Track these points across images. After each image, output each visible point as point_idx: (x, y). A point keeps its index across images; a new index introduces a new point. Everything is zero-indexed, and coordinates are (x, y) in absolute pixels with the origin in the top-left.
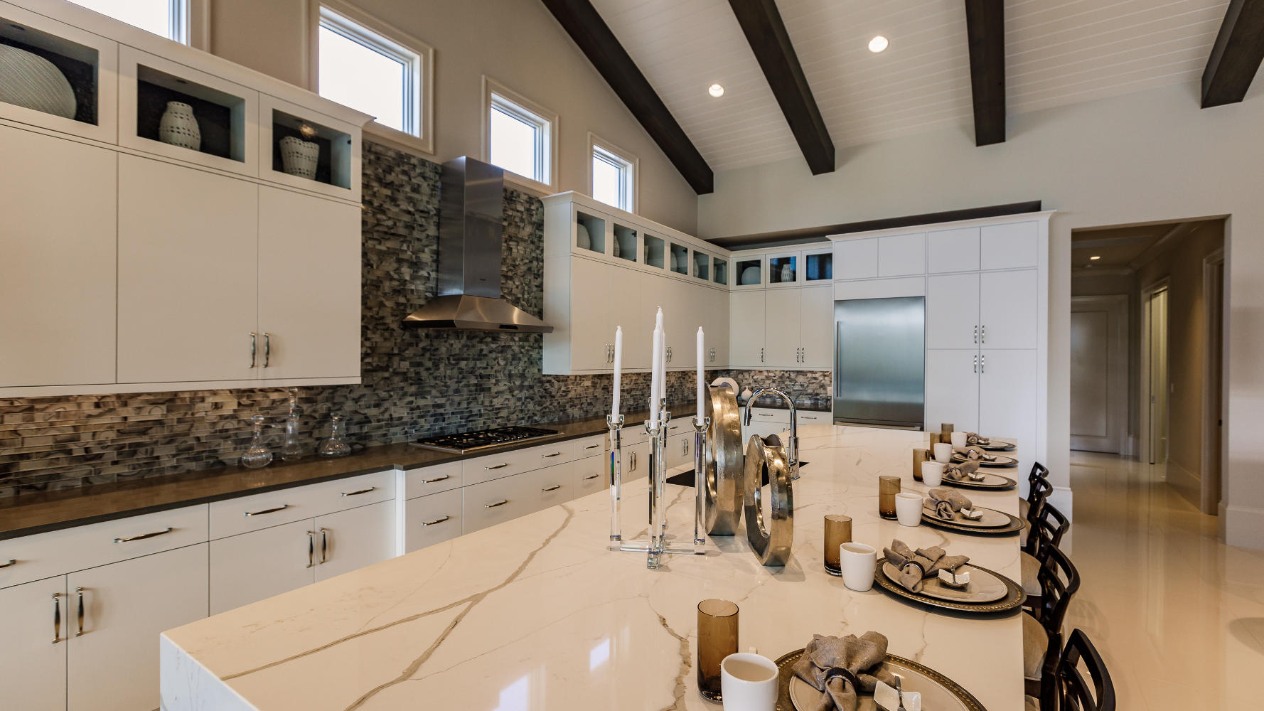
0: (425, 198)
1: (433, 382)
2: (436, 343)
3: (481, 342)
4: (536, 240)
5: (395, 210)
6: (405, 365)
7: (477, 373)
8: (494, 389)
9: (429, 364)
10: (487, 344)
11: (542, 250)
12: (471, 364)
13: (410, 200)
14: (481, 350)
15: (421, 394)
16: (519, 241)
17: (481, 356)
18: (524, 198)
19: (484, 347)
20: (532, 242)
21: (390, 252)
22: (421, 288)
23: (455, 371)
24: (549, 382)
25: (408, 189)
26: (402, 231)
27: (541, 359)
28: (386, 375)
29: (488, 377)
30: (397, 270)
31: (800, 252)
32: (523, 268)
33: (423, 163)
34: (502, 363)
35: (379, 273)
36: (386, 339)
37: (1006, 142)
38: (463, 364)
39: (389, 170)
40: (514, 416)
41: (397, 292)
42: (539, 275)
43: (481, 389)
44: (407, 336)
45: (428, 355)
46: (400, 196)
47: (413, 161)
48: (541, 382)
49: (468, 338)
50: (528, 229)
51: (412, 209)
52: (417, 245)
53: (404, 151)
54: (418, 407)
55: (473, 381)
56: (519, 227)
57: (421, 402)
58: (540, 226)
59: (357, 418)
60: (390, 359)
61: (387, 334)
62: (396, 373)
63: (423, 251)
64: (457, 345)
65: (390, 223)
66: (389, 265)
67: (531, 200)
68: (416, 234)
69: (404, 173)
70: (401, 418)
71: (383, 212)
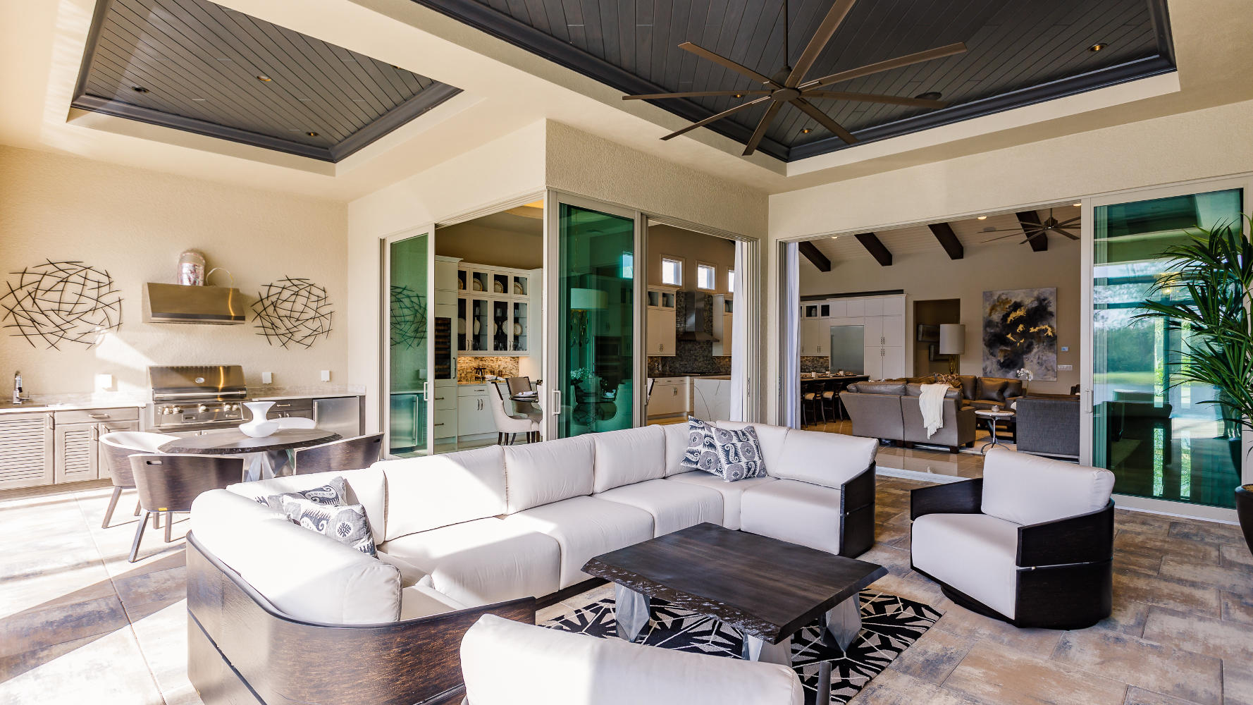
2: (685, 345)
7: (695, 355)
8: (700, 360)
9: (684, 352)
10: (697, 345)
11: (713, 313)
12: (694, 352)
13: (680, 304)
15: (683, 360)
16: (706, 311)
20: (710, 311)
22: (682, 329)
23: (690, 354)
24: (715, 358)
25: (680, 301)
28: (681, 354)
29: (698, 356)
31: (819, 304)
32: (707, 320)
34: (702, 352)
37: (893, 266)
40: (705, 370)
42: (712, 322)
43: (696, 360)
47: (685, 293)
48: (712, 358)
49: (693, 344)
52: (681, 317)
54: (682, 364)
56: (706, 306)
58: (712, 305)
60: (681, 349)
68: (681, 314)
69: (679, 297)
70: (678, 367)
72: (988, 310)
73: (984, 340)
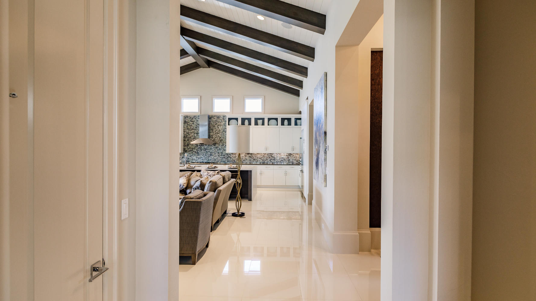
0: (199, 122)
4: (224, 125)
5: (193, 125)
6: (195, 150)
17: (211, 149)
19: (211, 147)
21: (193, 132)
25: (196, 121)
26: (195, 128)
27: (226, 149)
33: (199, 116)
34: (216, 150)
38: (207, 150)
39: (193, 119)
44: (196, 145)
46: (194, 123)
47: (197, 116)
48: (227, 154)
51: (196, 124)
53: (195, 115)
55: (209, 153)
60: (193, 149)
64: (206, 147)
65: (193, 127)
66: (193, 134)
70: (194, 159)
71: (191, 126)
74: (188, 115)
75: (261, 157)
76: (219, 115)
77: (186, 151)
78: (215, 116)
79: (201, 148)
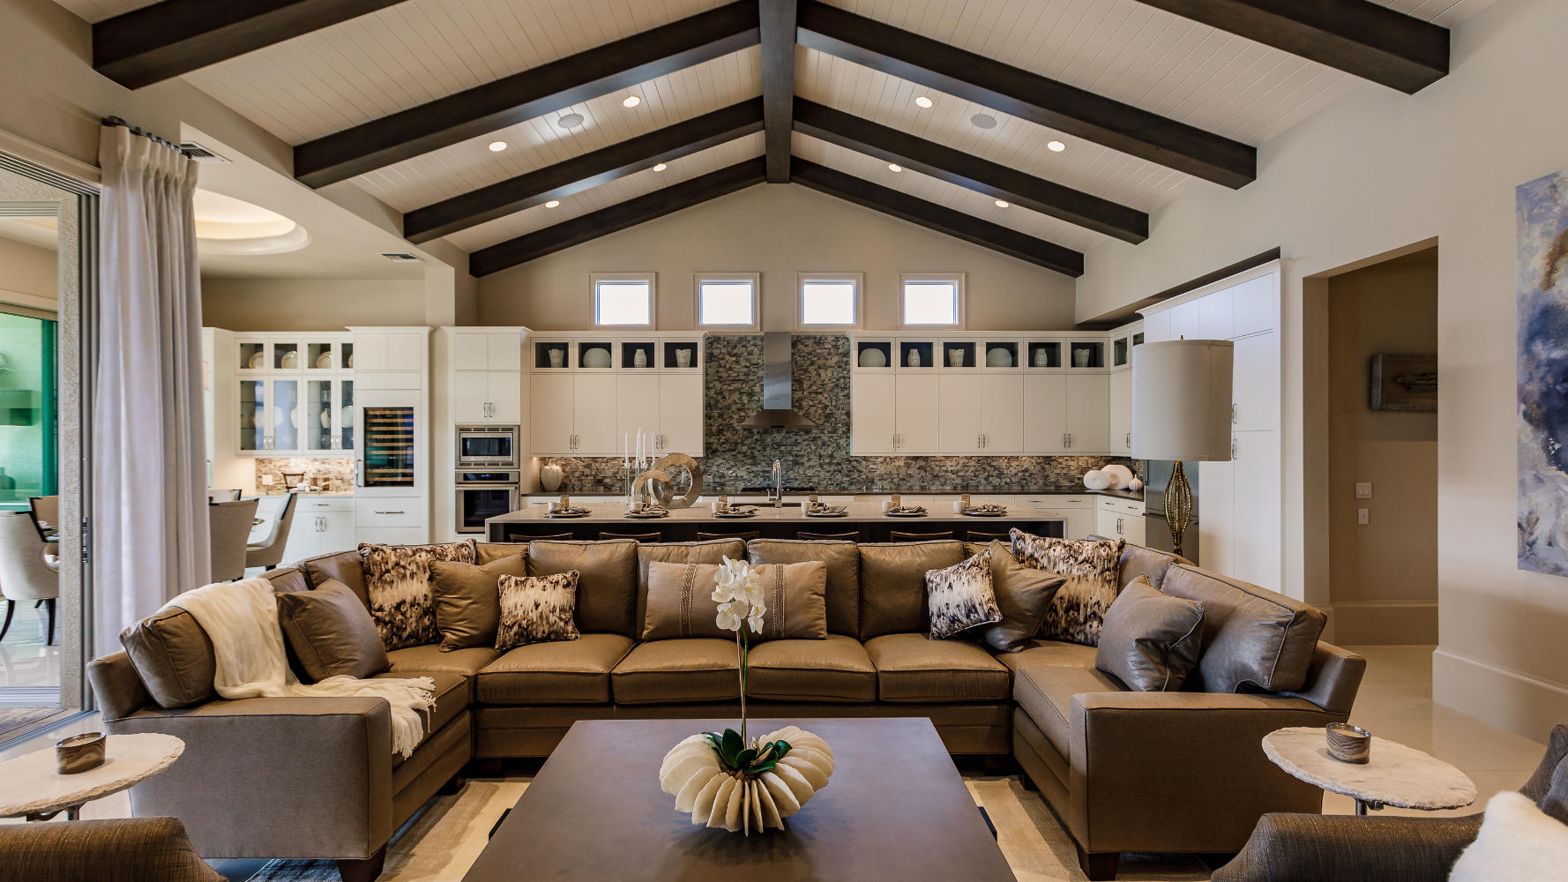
0: (756, 357)
1: (762, 458)
2: (764, 436)
3: (796, 434)
4: (843, 365)
5: (738, 367)
6: (745, 448)
7: (794, 453)
8: (807, 464)
9: (759, 448)
10: (801, 436)
11: (849, 371)
12: (789, 448)
13: (747, 360)
14: (796, 440)
15: (755, 464)
16: (826, 368)
17: (796, 443)
18: (830, 339)
19: (797, 437)
20: (840, 367)
21: (738, 389)
22: (755, 406)
23: (778, 452)
24: (857, 461)
25: (746, 354)
26: (742, 377)
27: (848, 445)
28: (734, 453)
29: (802, 456)
30: (740, 399)
32: (831, 385)
33: (755, 338)
34: (813, 447)
35: (729, 401)
36: (734, 435)
37: (1258, 180)
38: (783, 448)
39: (735, 347)
40: (825, 482)
41: (739, 410)
42: (847, 387)
43: (796, 463)
44: (745, 433)
45: (759, 443)
46: (741, 359)
47: (749, 338)
48: (850, 461)
49: (787, 433)
50: (835, 359)
51: (748, 365)
52: (751, 383)
54: (753, 472)
56: (827, 359)
57: (755, 469)
58: (847, 354)
59: (718, 474)
60: (736, 445)
61: (734, 432)
62: (739, 453)
63: (755, 386)
65: (736, 374)
66: (736, 396)
67: (837, 339)
68: (750, 378)
69: (744, 346)
70: (742, 477)
71: (731, 369)
72: (1538, 263)
73: (1523, 397)
74: (721, 335)
75: (958, 467)
76: (820, 335)
77: (717, 451)
78: (808, 337)
79: (763, 441)
